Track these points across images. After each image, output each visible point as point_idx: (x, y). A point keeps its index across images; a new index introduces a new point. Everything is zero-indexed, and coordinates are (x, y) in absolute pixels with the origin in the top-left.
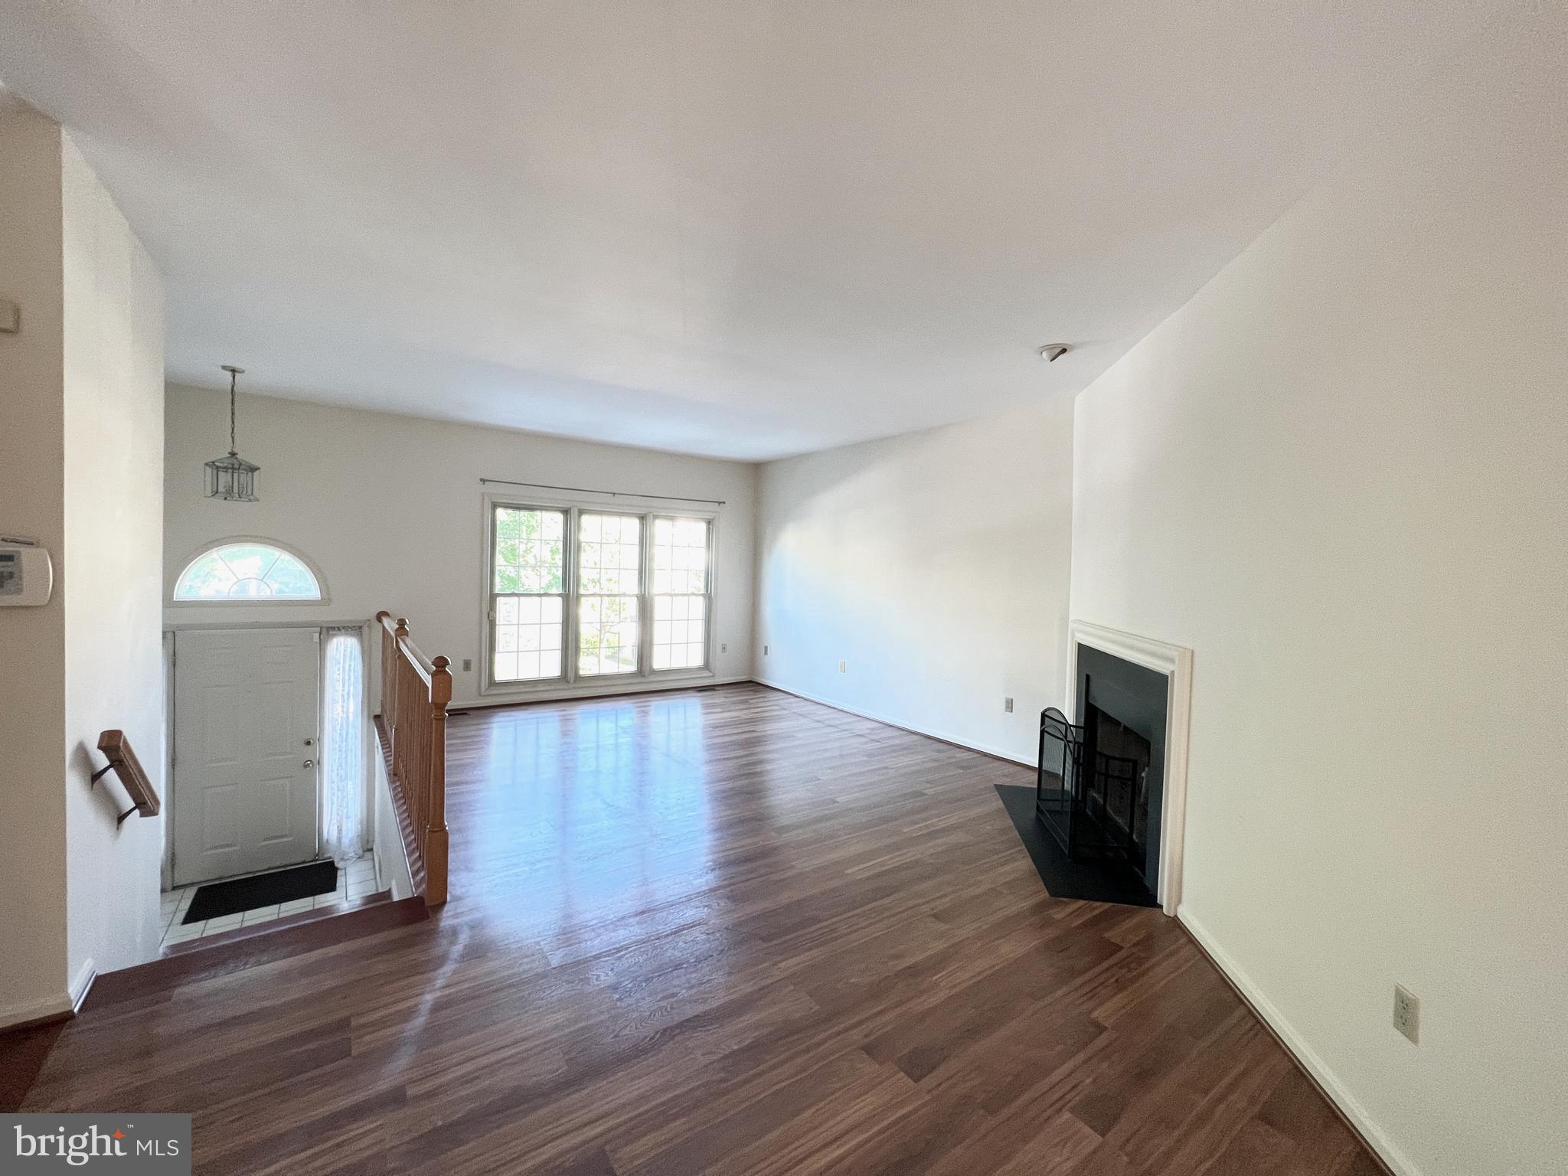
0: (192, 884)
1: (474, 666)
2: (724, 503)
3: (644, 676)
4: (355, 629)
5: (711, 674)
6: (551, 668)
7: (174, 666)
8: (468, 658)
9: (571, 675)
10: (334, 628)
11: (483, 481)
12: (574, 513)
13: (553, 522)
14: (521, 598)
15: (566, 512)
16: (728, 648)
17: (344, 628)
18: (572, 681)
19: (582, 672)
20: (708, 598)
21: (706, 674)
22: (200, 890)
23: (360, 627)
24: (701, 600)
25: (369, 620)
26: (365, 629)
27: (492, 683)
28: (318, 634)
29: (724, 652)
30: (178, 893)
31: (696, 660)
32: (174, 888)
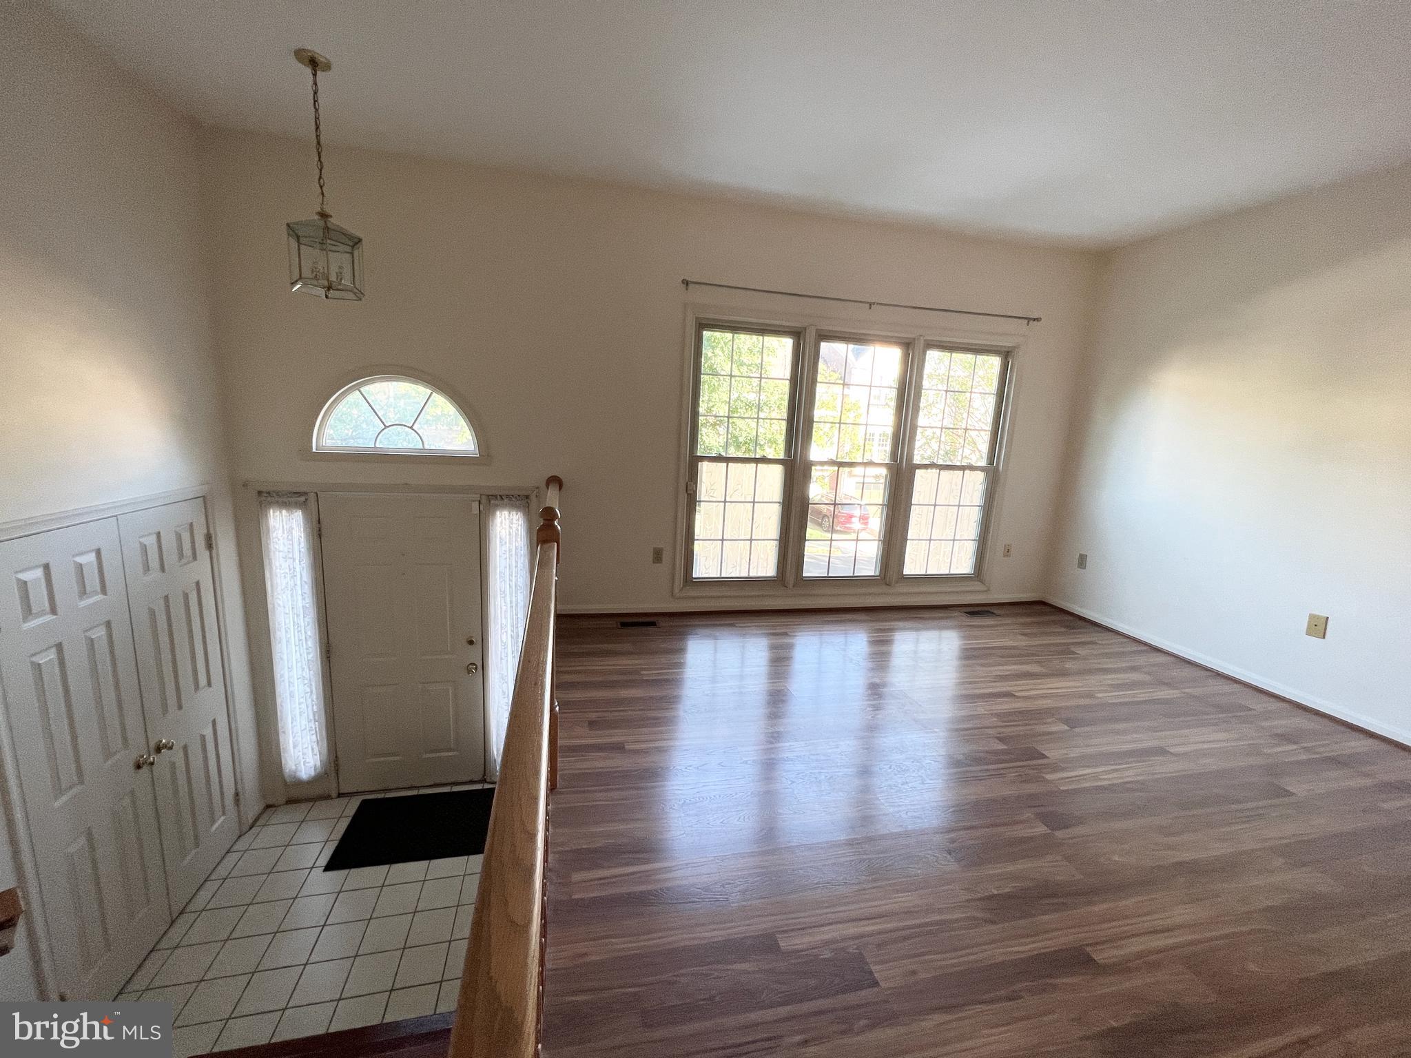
0: (357, 793)
1: (666, 557)
2: (1038, 320)
3: (888, 585)
4: (518, 499)
5: (985, 589)
6: (765, 565)
7: (320, 536)
8: (661, 546)
9: (790, 578)
10: (496, 496)
11: (686, 283)
12: (811, 335)
13: (781, 349)
14: (731, 465)
15: (797, 334)
16: (1012, 551)
17: (508, 496)
18: (791, 586)
19: (806, 573)
20: (993, 475)
21: (977, 586)
22: (364, 802)
23: (527, 497)
24: (980, 477)
25: (537, 488)
26: (533, 498)
27: (689, 580)
28: (477, 503)
29: (1007, 556)
30: (344, 800)
31: (964, 564)
32: (340, 795)
